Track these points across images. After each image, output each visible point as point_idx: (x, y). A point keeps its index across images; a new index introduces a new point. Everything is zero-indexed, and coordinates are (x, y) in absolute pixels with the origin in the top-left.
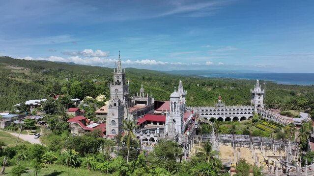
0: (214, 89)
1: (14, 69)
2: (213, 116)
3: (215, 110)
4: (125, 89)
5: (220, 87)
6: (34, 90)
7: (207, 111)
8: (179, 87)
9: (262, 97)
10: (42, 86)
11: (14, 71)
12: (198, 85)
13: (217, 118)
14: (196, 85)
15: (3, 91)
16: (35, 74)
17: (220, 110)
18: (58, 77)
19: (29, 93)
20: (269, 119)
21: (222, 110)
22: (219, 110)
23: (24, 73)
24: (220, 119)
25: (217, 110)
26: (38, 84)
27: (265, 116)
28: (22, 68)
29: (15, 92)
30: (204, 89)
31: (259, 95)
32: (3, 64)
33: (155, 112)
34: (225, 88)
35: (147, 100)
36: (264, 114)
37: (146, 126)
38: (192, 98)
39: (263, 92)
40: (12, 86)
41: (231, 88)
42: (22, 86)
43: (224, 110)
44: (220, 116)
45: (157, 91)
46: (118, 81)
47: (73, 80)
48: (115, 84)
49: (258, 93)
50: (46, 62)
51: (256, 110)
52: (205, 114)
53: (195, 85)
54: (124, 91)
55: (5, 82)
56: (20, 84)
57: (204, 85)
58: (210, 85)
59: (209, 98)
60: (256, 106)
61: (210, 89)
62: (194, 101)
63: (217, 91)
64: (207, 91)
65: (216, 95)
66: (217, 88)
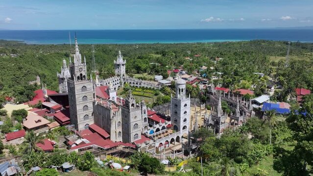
9: (124, 67)
20: (138, 86)
27: (134, 83)
31: (123, 65)
36: (132, 82)
39: (125, 62)
49: (123, 63)
51: (122, 80)
60: (122, 75)
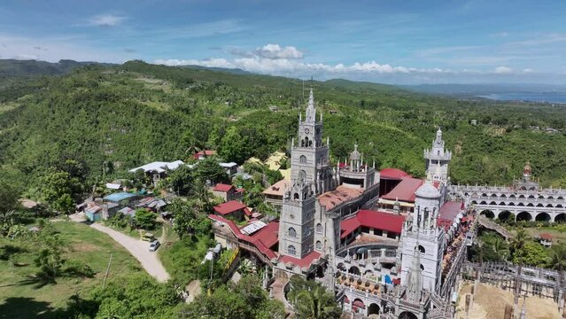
0: (509, 131)
1: (148, 83)
2: (507, 208)
3: (512, 196)
4: (320, 156)
5: (524, 127)
6: (173, 123)
7: (494, 195)
8: (435, 143)
10: (187, 116)
11: (148, 87)
12: (474, 122)
13: (516, 214)
14: (470, 122)
15: (129, 125)
16: (178, 92)
17: (527, 196)
18: (213, 99)
19: (166, 129)
21: (532, 197)
22: (522, 196)
23: (162, 91)
24: (524, 216)
25: (518, 196)
26: (181, 113)
28: (160, 81)
29: (146, 126)
30: (487, 130)
32: (134, 73)
33: (381, 200)
34: (536, 131)
35: (365, 178)
37: (359, 237)
38: (459, 147)
40: (142, 115)
41: (550, 131)
42: (155, 117)
43: (537, 196)
44: (525, 208)
45: (388, 131)
46: (307, 138)
47: (237, 106)
48: (300, 144)
50: (197, 69)
52: (488, 202)
53: (467, 121)
54: (318, 161)
55: (132, 108)
56: (154, 113)
57: (486, 122)
58: (501, 123)
59: (495, 149)
61: (500, 131)
62: (464, 154)
63: (515, 137)
64: (493, 136)
65: (513, 144)
66: (516, 129)
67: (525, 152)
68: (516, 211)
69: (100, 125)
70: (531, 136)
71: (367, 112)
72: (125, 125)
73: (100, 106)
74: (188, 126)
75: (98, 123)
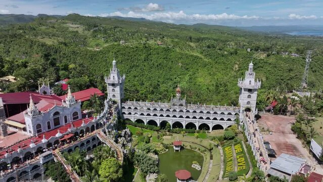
0: (268, 56)
1: (72, 27)
2: (165, 118)
3: (168, 110)
5: (278, 53)
6: (56, 52)
9: (254, 95)
12: (249, 50)
13: (172, 123)
15: (27, 53)
16: (86, 32)
17: (178, 110)
21: (181, 111)
22: (175, 111)
23: (77, 31)
24: (178, 124)
25: (171, 110)
28: (78, 26)
29: (38, 54)
30: (256, 55)
31: (250, 90)
32: (67, 21)
34: (285, 55)
38: (237, 66)
39: (258, 86)
40: (35, 47)
42: (44, 48)
43: (185, 111)
44: (177, 119)
52: (152, 114)
55: (29, 43)
56: (43, 45)
57: (257, 50)
58: (265, 50)
60: (242, 109)
61: (263, 56)
62: (239, 70)
63: (272, 60)
64: (259, 59)
65: (270, 64)
66: (273, 54)
67: (275, 69)
68: (171, 121)
69: (10, 54)
70: (281, 59)
71: (192, 44)
72: (24, 53)
73: (12, 41)
74: (65, 54)
75: (9, 52)
